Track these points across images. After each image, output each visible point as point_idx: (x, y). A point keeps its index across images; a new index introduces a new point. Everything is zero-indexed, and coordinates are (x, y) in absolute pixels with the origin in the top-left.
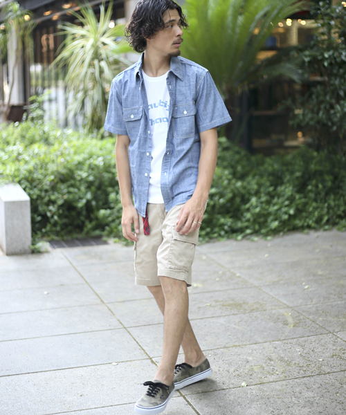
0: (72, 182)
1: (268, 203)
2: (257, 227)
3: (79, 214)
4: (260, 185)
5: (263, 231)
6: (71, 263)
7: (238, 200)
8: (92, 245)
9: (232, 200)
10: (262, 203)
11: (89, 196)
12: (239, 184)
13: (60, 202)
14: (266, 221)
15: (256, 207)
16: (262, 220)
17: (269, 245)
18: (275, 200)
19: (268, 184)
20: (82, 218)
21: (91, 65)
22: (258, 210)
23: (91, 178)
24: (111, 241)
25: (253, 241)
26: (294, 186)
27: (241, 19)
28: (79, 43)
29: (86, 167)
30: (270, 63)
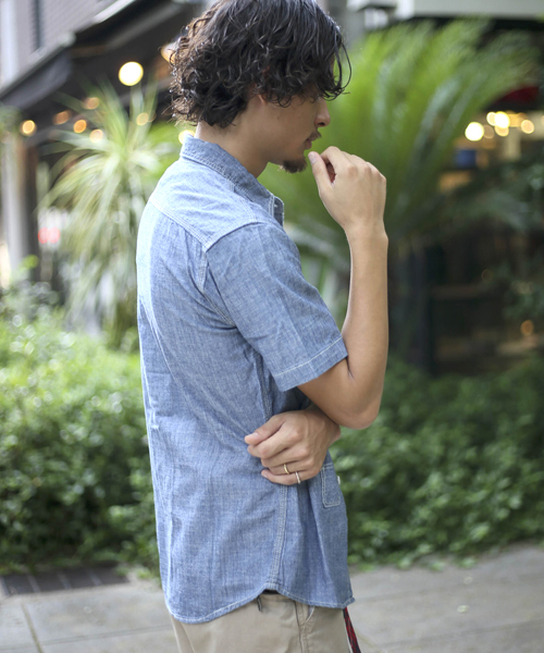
0: (57, 447)
1: (466, 484)
2: (442, 537)
3: (69, 513)
4: (447, 445)
5: (457, 546)
7: (401, 479)
8: (91, 585)
9: (389, 479)
10: (452, 484)
11: (89, 478)
12: (403, 445)
13: (26, 493)
14: (460, 525)
15: (440, 494)
16: (452, 521)
17: (469, 578)
18: (479, 478)
19: (464, 441)
20: (76, 525)
22: (442, 501)
23: (96, 439)
24: (136, 573)
25: (434, 570)
26: (519, 446)
29: (84, 417)
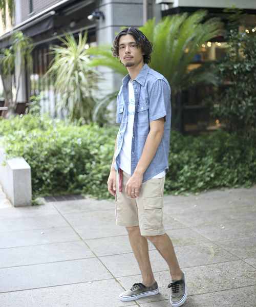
0: (60, 156)
1: (196, 169)
2: (188, 186)
3: (65, 178)
4: (190, 157)
5: (193, 189)
6: (59, 212)
7: (175, 167)
8: (74, 200)
10: (192, 169)
11: (72, 165)
12: (176, 156)
13: (52, 170)
14: (194, 182)
15: (188, 172)
16: (192, 181)
17: (197, 198)
18: (201, 167)
19: (196, 156)
20: (67, 181)
21: (73, 74)
22: (189, 174)
23: (73, 153)
24: (87, 196)
25: (185, 196)
26: (214, 158)
27: (176, 42)
28: (64, 59)
29: (69, 145)
30: (197, 72)
